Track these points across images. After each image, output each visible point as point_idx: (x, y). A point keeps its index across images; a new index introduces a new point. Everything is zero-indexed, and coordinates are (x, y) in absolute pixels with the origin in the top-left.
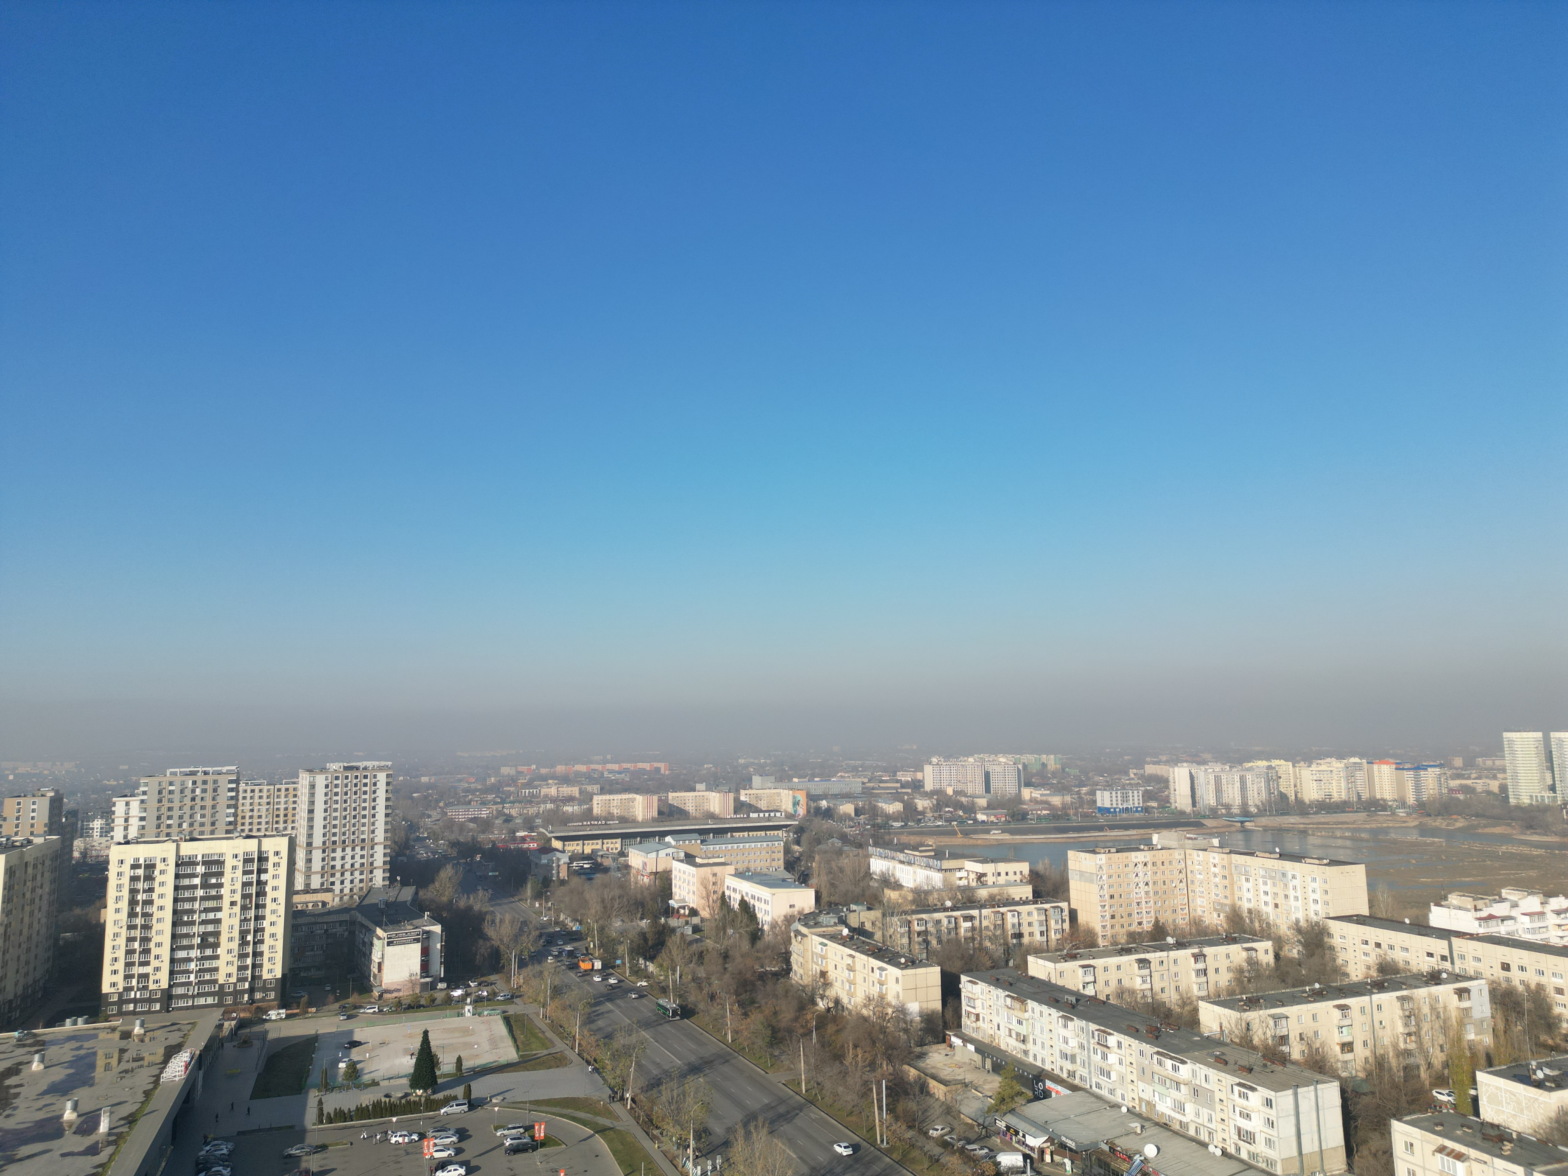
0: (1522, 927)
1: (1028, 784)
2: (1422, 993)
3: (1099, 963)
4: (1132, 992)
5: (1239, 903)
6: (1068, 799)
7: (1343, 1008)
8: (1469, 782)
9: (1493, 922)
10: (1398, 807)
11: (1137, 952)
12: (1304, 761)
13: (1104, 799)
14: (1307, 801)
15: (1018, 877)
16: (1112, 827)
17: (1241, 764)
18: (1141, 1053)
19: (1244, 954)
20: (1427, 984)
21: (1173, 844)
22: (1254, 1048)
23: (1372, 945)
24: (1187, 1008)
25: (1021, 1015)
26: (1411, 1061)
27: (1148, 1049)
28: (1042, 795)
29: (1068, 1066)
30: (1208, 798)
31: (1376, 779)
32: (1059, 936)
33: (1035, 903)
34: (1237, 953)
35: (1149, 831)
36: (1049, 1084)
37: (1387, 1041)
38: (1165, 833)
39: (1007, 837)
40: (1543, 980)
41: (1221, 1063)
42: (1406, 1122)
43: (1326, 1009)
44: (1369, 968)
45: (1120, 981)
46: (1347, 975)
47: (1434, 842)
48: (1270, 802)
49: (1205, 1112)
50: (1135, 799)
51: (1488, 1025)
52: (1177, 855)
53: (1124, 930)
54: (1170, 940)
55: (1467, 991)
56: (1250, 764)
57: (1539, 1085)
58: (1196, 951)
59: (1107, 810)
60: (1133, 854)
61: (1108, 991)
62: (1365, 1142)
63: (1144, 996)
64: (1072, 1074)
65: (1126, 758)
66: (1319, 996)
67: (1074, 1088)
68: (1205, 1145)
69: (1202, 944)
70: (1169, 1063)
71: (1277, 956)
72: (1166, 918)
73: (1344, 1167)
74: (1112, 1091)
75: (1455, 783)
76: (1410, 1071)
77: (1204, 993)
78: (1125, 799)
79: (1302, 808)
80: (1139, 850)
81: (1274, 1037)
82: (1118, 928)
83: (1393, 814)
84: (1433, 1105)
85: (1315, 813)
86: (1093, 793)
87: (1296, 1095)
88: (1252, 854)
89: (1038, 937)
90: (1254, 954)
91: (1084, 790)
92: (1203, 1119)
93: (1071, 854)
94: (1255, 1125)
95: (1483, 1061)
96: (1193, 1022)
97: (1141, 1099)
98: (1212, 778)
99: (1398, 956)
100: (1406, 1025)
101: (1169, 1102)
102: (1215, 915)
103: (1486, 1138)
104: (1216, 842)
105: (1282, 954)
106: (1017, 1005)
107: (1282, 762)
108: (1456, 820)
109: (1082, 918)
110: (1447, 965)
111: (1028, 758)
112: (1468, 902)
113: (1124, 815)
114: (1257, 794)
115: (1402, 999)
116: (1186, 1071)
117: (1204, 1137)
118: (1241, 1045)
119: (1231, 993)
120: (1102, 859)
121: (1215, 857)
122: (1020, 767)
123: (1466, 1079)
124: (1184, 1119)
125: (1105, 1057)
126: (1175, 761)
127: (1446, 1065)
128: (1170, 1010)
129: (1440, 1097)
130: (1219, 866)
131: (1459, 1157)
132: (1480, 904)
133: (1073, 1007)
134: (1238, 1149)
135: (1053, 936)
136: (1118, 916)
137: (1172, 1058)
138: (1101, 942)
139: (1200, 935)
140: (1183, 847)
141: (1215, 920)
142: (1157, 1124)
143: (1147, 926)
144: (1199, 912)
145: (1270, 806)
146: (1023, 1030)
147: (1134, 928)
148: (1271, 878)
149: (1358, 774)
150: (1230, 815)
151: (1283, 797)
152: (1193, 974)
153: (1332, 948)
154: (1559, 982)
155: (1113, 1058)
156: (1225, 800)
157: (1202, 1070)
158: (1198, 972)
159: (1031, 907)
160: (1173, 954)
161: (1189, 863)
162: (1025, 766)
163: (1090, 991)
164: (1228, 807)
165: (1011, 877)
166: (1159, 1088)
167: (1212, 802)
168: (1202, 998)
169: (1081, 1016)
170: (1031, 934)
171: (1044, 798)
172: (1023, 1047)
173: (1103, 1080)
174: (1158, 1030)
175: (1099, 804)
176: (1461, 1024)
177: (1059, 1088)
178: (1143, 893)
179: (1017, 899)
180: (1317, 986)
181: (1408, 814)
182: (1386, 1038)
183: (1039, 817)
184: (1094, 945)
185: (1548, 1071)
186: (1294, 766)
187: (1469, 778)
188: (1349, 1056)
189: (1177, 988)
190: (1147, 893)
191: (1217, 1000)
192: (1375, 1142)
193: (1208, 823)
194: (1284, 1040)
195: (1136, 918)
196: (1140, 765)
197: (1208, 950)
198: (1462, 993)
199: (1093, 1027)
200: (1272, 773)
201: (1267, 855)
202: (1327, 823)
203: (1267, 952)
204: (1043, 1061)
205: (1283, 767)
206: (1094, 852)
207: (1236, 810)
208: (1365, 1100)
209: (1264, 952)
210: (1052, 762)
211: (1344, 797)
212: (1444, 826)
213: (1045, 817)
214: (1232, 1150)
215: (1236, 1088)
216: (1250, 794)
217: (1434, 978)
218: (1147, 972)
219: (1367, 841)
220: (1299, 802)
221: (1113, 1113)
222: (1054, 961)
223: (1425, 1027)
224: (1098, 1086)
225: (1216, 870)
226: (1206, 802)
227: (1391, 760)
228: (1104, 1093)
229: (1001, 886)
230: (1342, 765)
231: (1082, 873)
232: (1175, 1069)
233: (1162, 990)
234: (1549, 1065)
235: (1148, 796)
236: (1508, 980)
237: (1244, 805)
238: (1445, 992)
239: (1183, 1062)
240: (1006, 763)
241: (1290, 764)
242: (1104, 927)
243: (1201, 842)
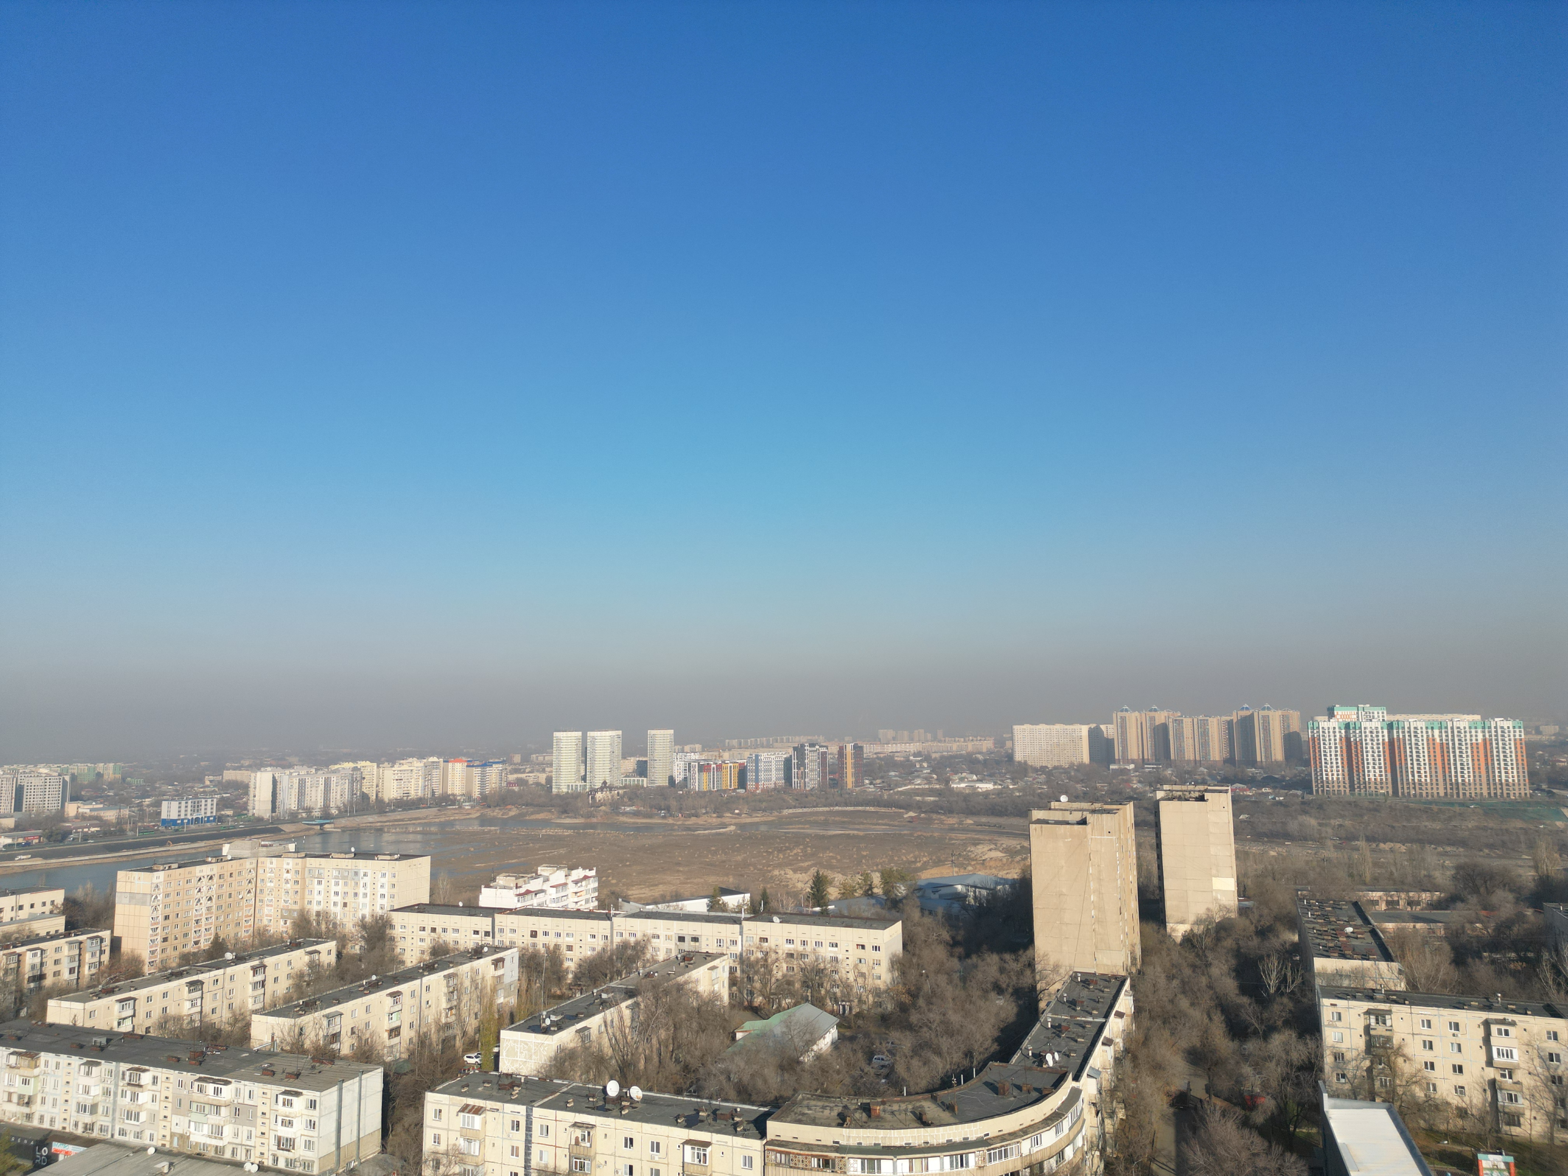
0: (549, 899)
1: (74, 799)
2: (465, 969)
3: (141, 994)
4: (178, 1019)
5: (308, 907)
6: (126, 812)
7: (395, 995)
8: (523, 776)
9: (528, 897)
10: (465, 801)
11: (188, 974)
12: (388, 761)
13: (171, 810)
14: (386, 800)
15: (47, 909)
16: (176, 841)
17: (327, 766)
18: (180, 1084)
19: (307, 958)
20: (471, 959)
21: (246, 853)
22: (305, 1052)
23: (428, 929)
24: (239, 1025)
25: (27, 1072)
26: (450, 1032)
27: (188, 1077)
28: (91, 810)
29: (87, 1118)
30: (289, 801)
31: (450, 776)
32: (93, 971)
33: (67, 935)
34: (299, 959)
35: (220, 841)
36: (56, 1146)
37: (430, 1019)
38: (238, 842)
39: (39, 862)
40: (560, 941)
41: (269, 1075)
42: (440, 1092)
43: (380, 1000)
44: (423, 952)
45: (165, 1010)
46: (402, 962)
47: (490, 831)
48: (351, 802)
49: (244, 1130)
50: (208, 808)
51: (514, 989)
52: (248, 864)
53: (177, 953)
54: (229, 956)
55: (502, 960)
56: (336, 767)
57: (546, 1031)
58: (256, 963)
59: (174, 822)
60: (198, 868)
61: (148, 1023)
62: (400, 1119)
63: (192, 1021)
64: (88, 1127)
65: (203, 764)
66: (374, 987)
67: (89, 1143)
68: (240, 1165)
69: (263, 954)
70: (210, 1087)
71: (339, 955)
72: (228, 933)
73: (379, 1149)
74: (138, 1135)
75: (512, 777)
76: (447, 1043)
77: (259, 1006)
78: (196, 808)
79: (381, 807)
80: (205, 863)
81: (325, 1037)
82: (170, 951)
83: (460, 807)
84: (463, 1069)
85: (393, 811)
86: (158, 804)
87: (340, 1090)
88: (327, 856)
89: (66, 975)
90: (316, 956)
91: (147, 801)
92: (243, 1138)
93: (121, 875)
94: (297, 1131)
95: (507, 1021)
96: (245, 1036)
97: (173, 1135)
98: (296, 781)
99: (449, 938)
100: (449, 1000)
101: (206, 1129)
102: (282, 922)
103: (501, 1088)
104: (292, 847)
105: (345, 951)
106: (25, 1061)
107: (368, 763)
108: (510, 810)
109: (126, 947)
110: (489, 940)
111: (80, 768)
112: (511, 881)
113: (193, 827)
114: (340, 795)
115: (448, 977)
116: (228, 1092)
117: (240, 1156)
118: (291, 1052)
119: (288, 999)
120: (159, 877)
121: (289, 863)
122: (67, 778)
123: (492, 1038)
124: (220, 1143)
125: (134, 1097)
126: (258, 766)
127: (478, 1030)
128: (219, 1030)
129: (470, 1061)
130: (292, 872)
131: (478, 1111)
132: (520, 882)
133: (102, 1048)
134: (276, 1160)
135: (86, 971)
136: (171, 939)
137: (214, 1082)
138: (147, 970)
139: (262, 946)
140: (256, 856)
141: (280, 927)
142: (189, 1157)
143: (204, 945)
144: (265, 922)
145: (352, 807)
146: (28, 1091)
147: (191, 948)
148: (344, 878)
149: (435, 772)
150: (310, 818)
151: (365, 797)
152: (250, 987)
153: (392, 939)
154: (570, 940)
155: (144, 1097)
156: (307, 803)
157: (246, 1086)
158: (255, 985)
159: (62, 942)
160: (230, 970)
161: (260, 871)
162: (74, 777)
163: (126, 1027)
164: (309, 810)
165: (38, 909)
166: (195, 1117)
167: (294, 806)
168: (256, 1012)
169: (109, 1058)
170: (57, 974)
171: (95, 813)
172: (26, 1110)
173: (131, 1126)
174: (203, 1054)
175: (164, 816)
176: (494, 990)
177: (70, 1148)
178: (204, 910)
179: (43, 933)
180: (374, 978)
181: (473, 807)
182: (430, 1016)
183: (86, 837)
184: (138, 973)
185: (553, 1018)
186: (378, 767)
187: (524, 772)
188: (396, 1040)
189: (230, 1006)
190: (209, 909)
191: (274, 1010)
192: (409, 1119)
193: (287, 828)
194: (336, 1037)
195: (193, 937)
196: (218, 770)
197: (269, 961)
198: (498, 963)
199: (124, 1066)
200: (357, 775)
201: (343, 856)
202: (402, 820)
203: (329, 952)
204: (52, 1121)
205: (368, 767)
206: (151, 870)
207: (316, 813)
208: (405, 1079)
209: (327, 953)
210: (109, 771)
211: (420, 794)
212: (500, 816)
213: (93, 836)
214: (268, 1162)
215: (281, 1098)
216: (333, 795)
217: (477, 953)
218: (199, 993)
219: (436, 834)
220: (379, 801)
221: (138, 1158)
222: (84, 1000)
223: (465, 998)
224: (122, 1132)
225: (289, 876)
226: (287, 807)
227: (464, 759)
228: (130, 1139)
229: (24, 921)
230: (422, 765)
231: (132, 896)
232: (217, 1092)
233: (214, 1011)
234: (555, 1013)
235: (223, 804)
236: (534, 945)
237: (326, 807)
238: (484, 965)
239: (227, 1083)
240: (47, 775)
241: (375, 765)
242: (152, 952)
243: (277, 848)
